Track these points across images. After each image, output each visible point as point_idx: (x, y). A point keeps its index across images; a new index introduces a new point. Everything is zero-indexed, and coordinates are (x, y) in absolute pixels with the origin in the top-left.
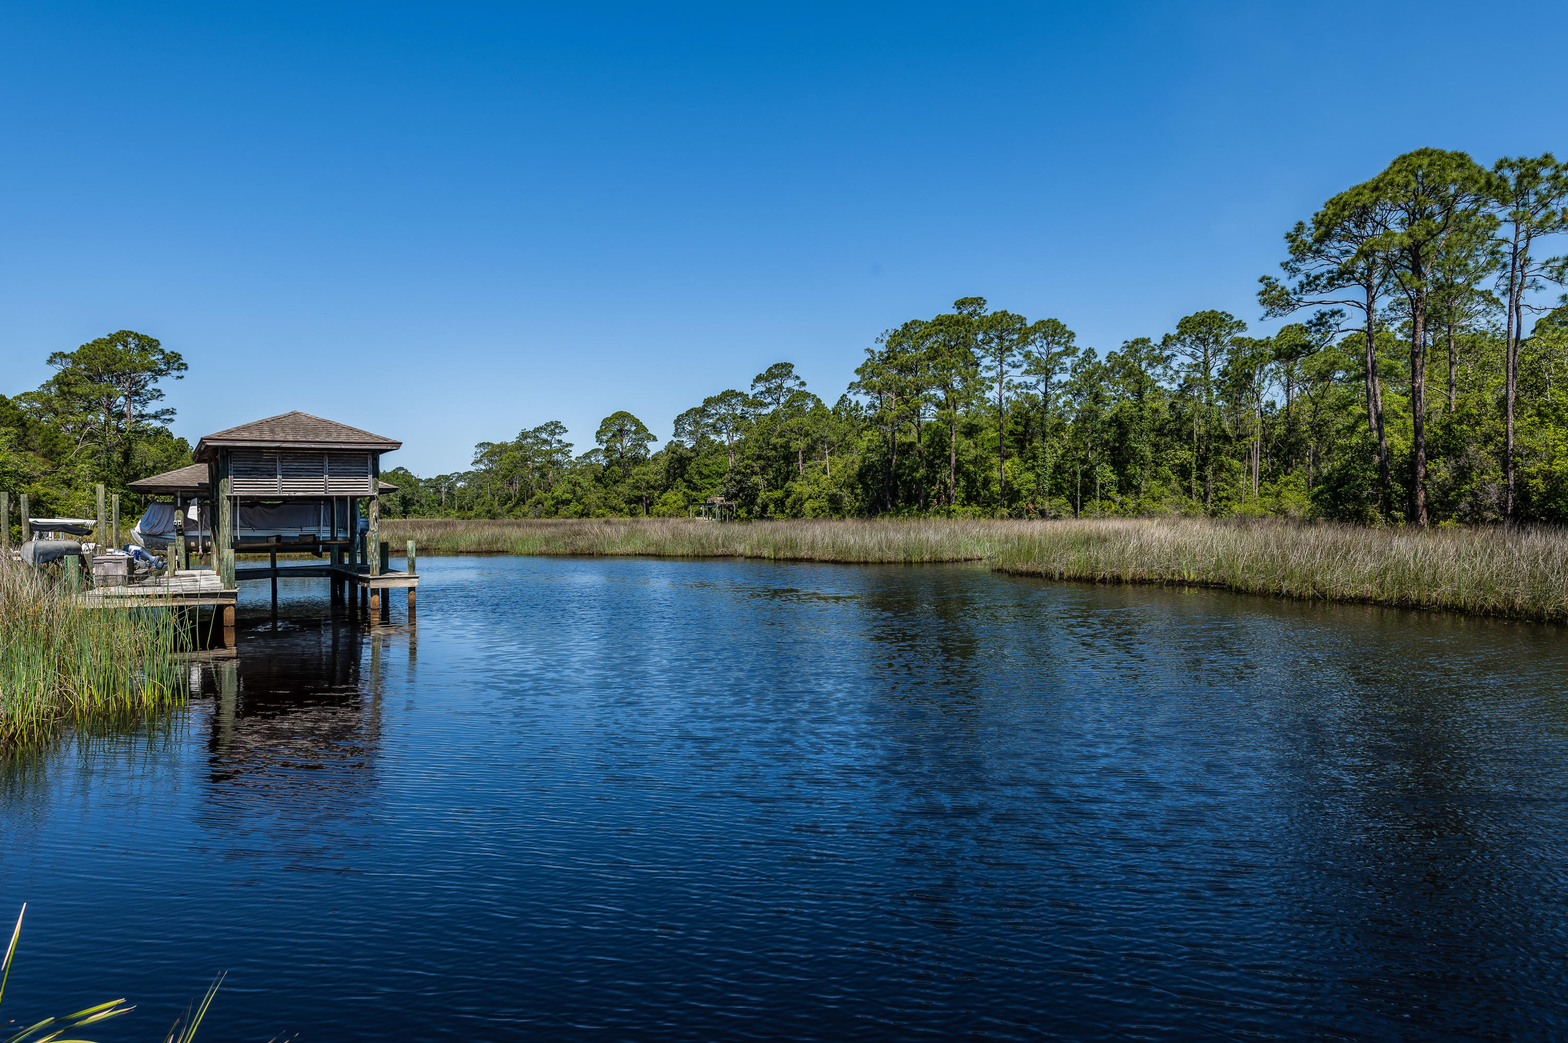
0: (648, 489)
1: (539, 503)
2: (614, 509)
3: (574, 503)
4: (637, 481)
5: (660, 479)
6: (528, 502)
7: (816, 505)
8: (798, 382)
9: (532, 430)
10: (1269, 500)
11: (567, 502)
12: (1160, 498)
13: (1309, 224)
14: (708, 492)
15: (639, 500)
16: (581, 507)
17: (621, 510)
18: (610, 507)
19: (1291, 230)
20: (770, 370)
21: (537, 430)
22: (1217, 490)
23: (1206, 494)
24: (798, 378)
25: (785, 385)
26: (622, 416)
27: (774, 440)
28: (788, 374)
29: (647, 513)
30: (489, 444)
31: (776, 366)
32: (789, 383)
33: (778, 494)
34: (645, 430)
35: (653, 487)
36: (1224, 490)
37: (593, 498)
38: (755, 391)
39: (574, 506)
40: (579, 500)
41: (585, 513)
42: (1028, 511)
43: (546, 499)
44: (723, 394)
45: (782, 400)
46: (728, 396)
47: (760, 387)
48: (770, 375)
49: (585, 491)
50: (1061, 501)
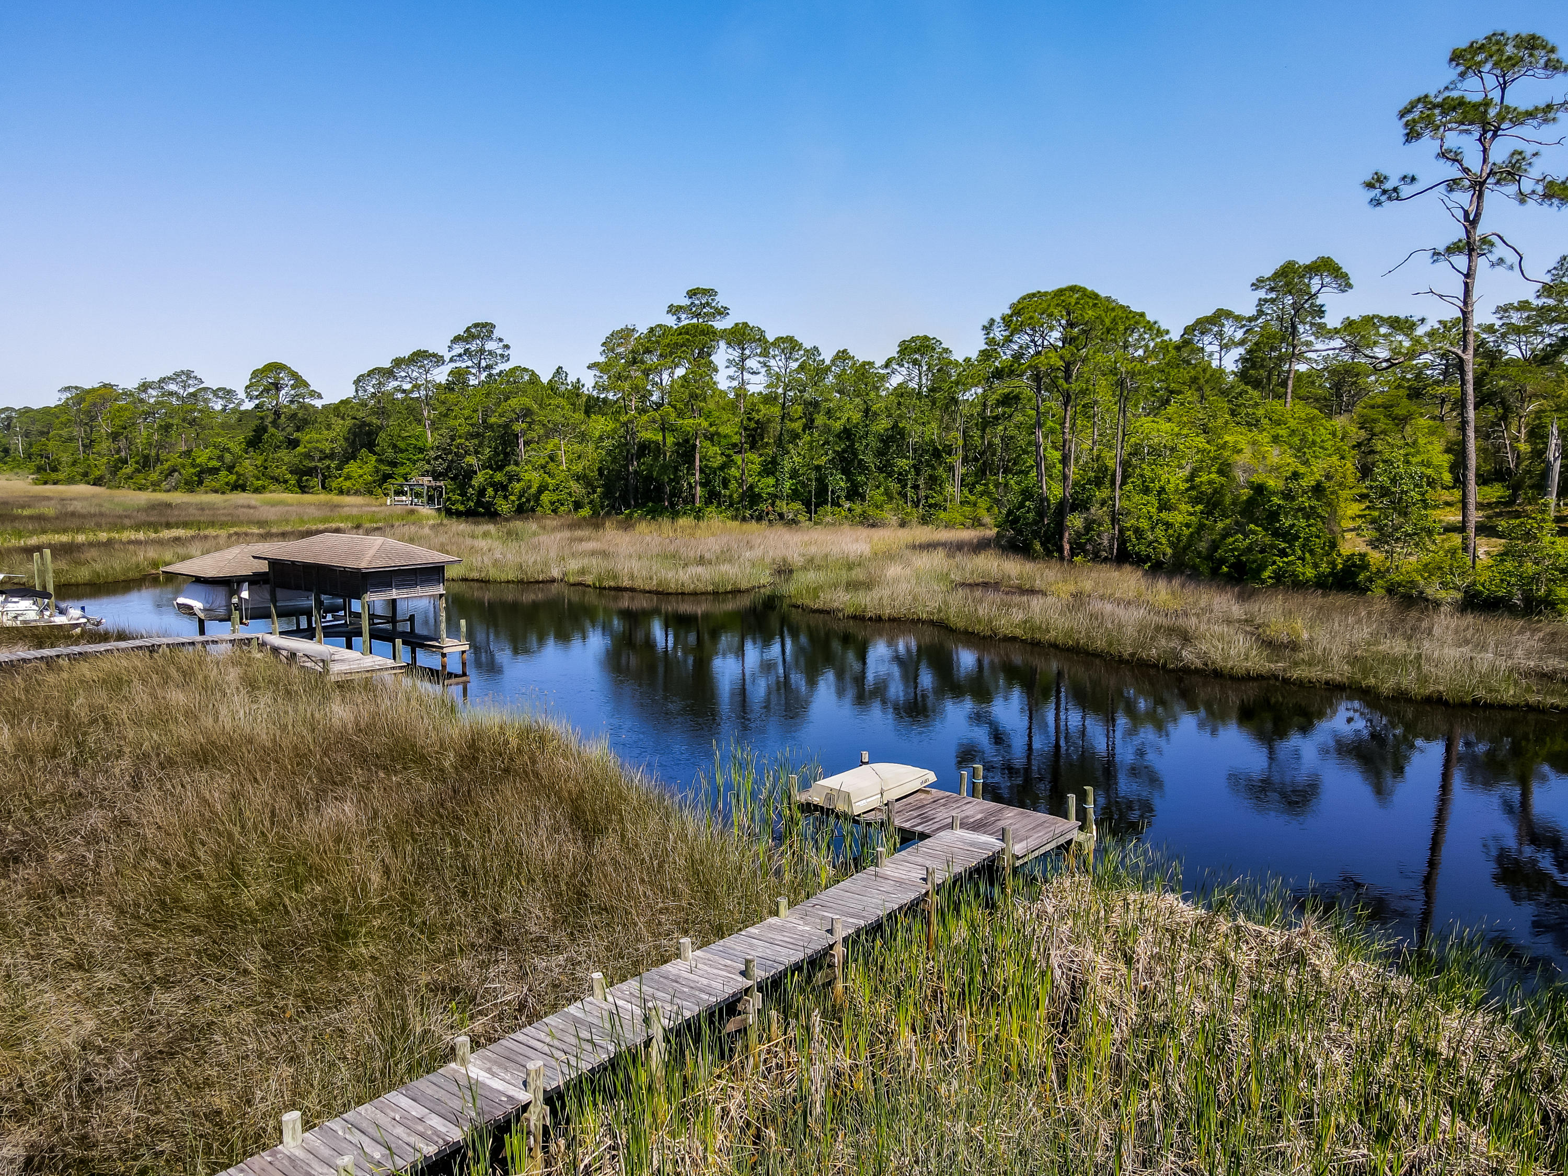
0: (324, 459)
1: (175, 471)
2: (277, 480)
3: (223, 473)
4: (310, 451)
5: (339, 446)
6: (156, 469)
7: (555, 498)
8: (501, 344)
9: (156, 380)
10: (967, 509)
11: (214, 471)
12: (882, 506)
13: (998, 319)
14: (408, 469)
15: (311, 472)
16: (234, 477)
17: (286, 482)
18: (272, 478)
19: (986, 324)
20: (468, 330)
21: (163, 380)
22: (927, 497)
23: (919, 501)
24: (501, 340)
25: (485, 348)
26: (276, 367)
27: (493, 420)
28: (489, 337)
29: (324, 487)
30: (76, 388)
31: (476, 325)
32: (491, 346)
33: (499, 477)
34: (306, 385)
35: (330, 458)
36: (933, 497)
37: (248, 466)
38: (454, 352)
39: (224, 477)
40: (230, 469)
41: (240, 486)
42: (768, 514)
43: (184, 466)
44: (414, 354)
45: (483, 364)
46: (419, 357)
47: (458, 349)
48: (468, 336)
49: (237, 459)
50: (797, 506)
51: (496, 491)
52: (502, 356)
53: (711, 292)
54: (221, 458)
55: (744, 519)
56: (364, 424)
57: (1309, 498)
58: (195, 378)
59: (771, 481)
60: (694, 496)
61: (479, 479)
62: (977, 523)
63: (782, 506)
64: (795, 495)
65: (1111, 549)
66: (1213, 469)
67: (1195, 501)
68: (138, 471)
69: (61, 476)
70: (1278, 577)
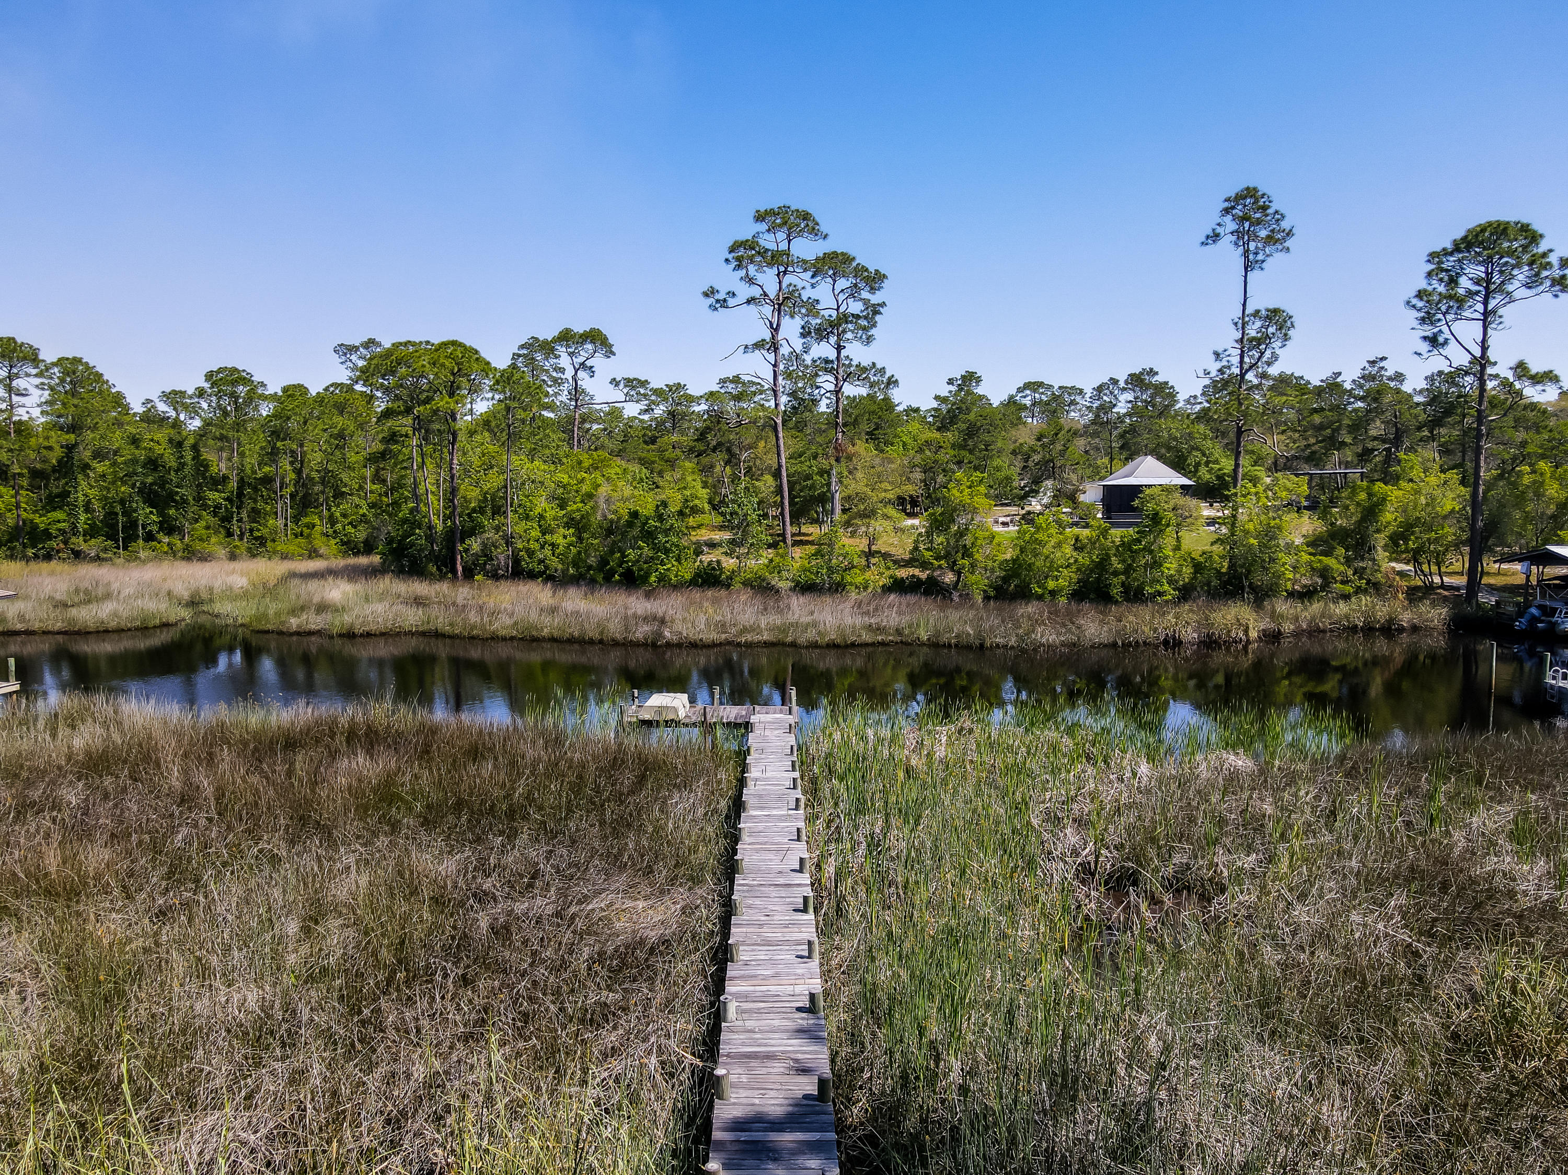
12: (206, 539)
22: (251, 531)
23: (244, 534)
36: (259, 530)
42: (59, 552)
50: (100, 541)
55: (25, 559)
59: (59, 515)
62: (313, 554)
63: (78, 542)
64: (94, 530)
65: (507, 567)
66: (578, 499)
67: (567, 526)
70: (662, 579)
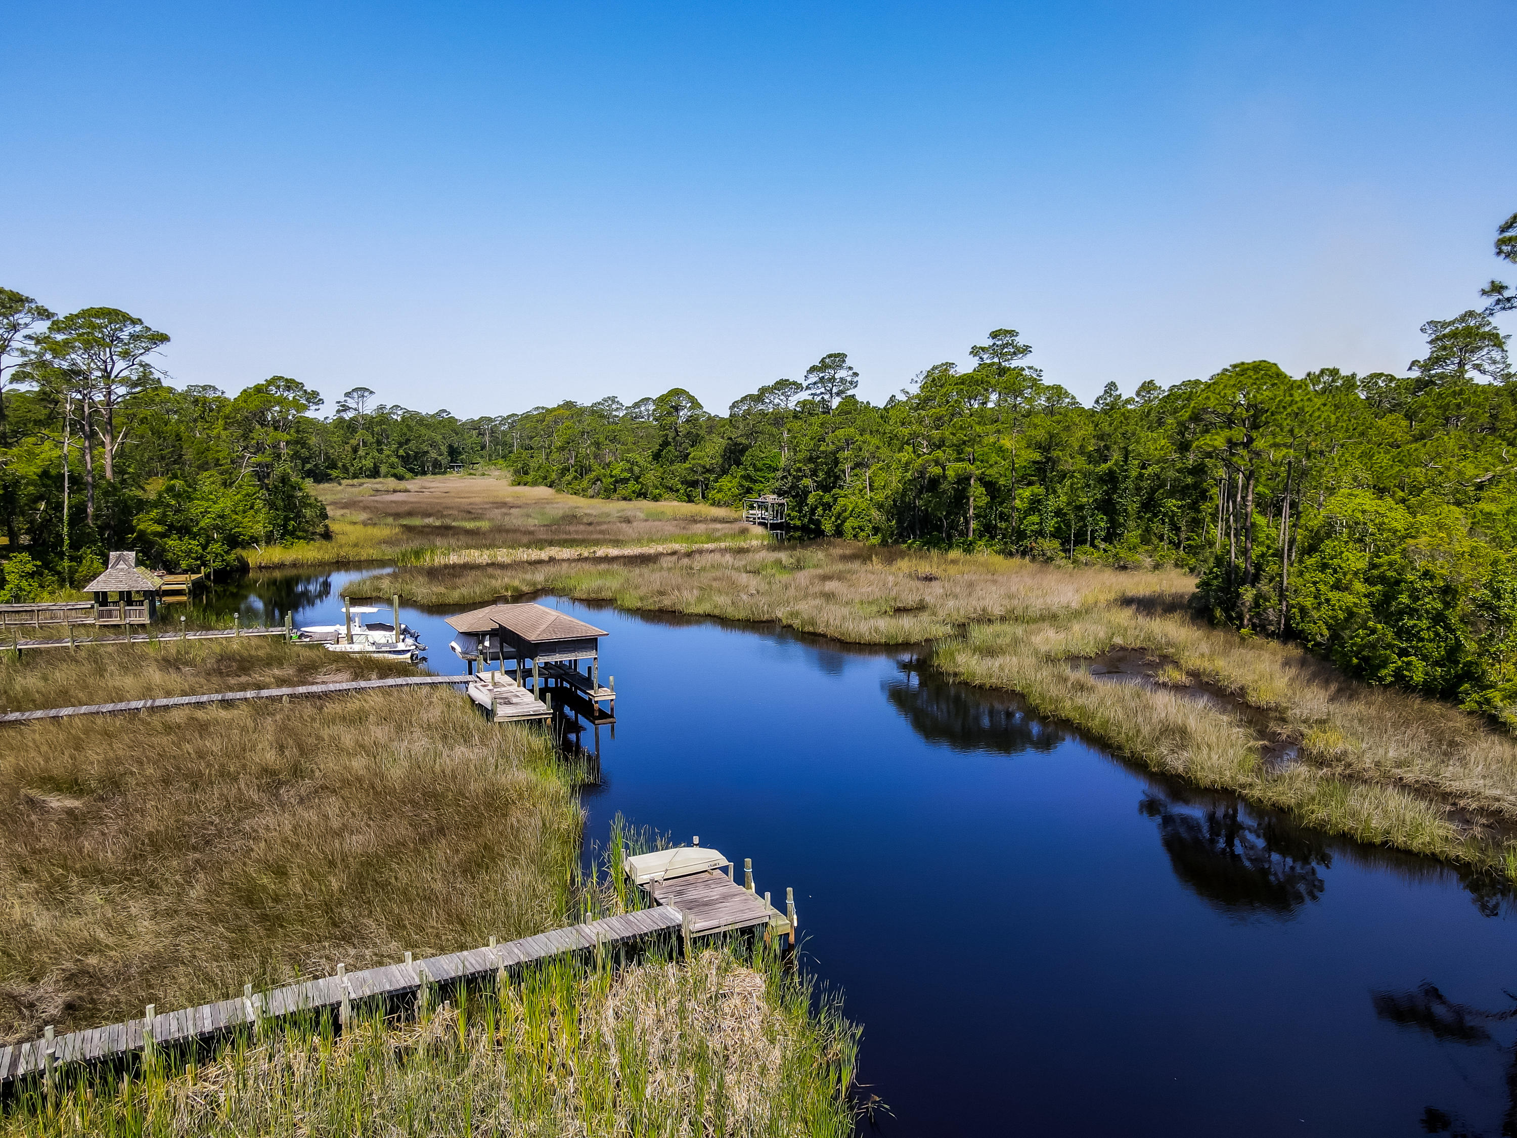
0: (704, 473)
1: (598, 480)
2: (671, 489)
3: (632, 482)
4: (695, 465)
5: (717, 462)
6: (587, 478)
7: (856, 525)
8: (851, 372)
11: (625, 481)
14: (762, 486)
15: (694, 484)
16: (639, 487)
17: (677, 491)
18: (667, 487)
20: (823, 360)
23: (1180, 542)
24: (850, 368)
25: (837, 376)
26: (678, 392)
28: (842, 365)
29: (703, 497)
30: (543, 408)
31: (830, 356)
32: (841, 374)
33: (827, 498)
34: (701, 407)
35: (708, 471)
36: (1194, 540)
37: (650, 477)
38: (809, 381)
39: (632, 486)
40: (637, 479)
41: (642, 494)
42: (1031, 549)
43: (605, 476)
44: (777, 383)
45: (835, 390)
46: (783, 385)
47: (813, 378)
48: (823, 366)
49: (643, 470)
50: (1056, 544)
51: (824, 510)
52: (851, 383)
53: (1012, 333)
54: (631, 470)
55: (1011, 554)
56: (736, 444)
57: (1434, 599)
58: (618, 402)
59: (1036, 518)
60: (968, 529)
61: (811, 500)
63: (1044, 543)
64: (1056, 534)
65: (1279, 623)
68: (575, 478)
69: (529, 478)
70: (1399, 676)
